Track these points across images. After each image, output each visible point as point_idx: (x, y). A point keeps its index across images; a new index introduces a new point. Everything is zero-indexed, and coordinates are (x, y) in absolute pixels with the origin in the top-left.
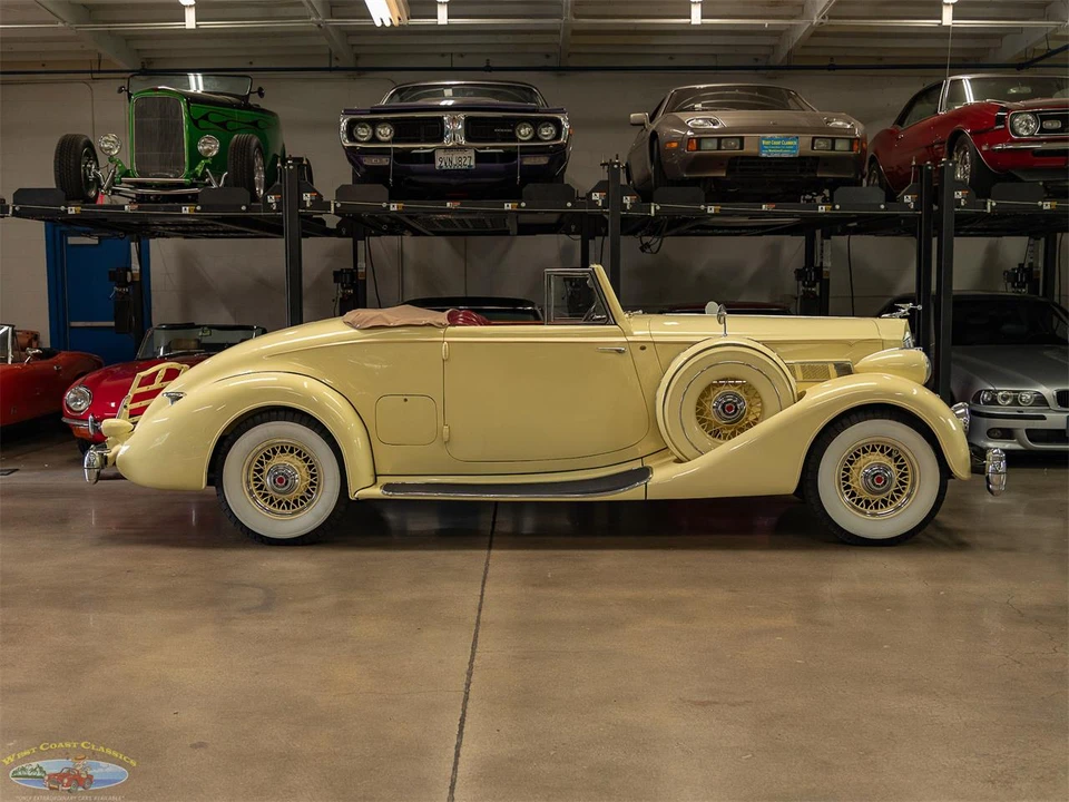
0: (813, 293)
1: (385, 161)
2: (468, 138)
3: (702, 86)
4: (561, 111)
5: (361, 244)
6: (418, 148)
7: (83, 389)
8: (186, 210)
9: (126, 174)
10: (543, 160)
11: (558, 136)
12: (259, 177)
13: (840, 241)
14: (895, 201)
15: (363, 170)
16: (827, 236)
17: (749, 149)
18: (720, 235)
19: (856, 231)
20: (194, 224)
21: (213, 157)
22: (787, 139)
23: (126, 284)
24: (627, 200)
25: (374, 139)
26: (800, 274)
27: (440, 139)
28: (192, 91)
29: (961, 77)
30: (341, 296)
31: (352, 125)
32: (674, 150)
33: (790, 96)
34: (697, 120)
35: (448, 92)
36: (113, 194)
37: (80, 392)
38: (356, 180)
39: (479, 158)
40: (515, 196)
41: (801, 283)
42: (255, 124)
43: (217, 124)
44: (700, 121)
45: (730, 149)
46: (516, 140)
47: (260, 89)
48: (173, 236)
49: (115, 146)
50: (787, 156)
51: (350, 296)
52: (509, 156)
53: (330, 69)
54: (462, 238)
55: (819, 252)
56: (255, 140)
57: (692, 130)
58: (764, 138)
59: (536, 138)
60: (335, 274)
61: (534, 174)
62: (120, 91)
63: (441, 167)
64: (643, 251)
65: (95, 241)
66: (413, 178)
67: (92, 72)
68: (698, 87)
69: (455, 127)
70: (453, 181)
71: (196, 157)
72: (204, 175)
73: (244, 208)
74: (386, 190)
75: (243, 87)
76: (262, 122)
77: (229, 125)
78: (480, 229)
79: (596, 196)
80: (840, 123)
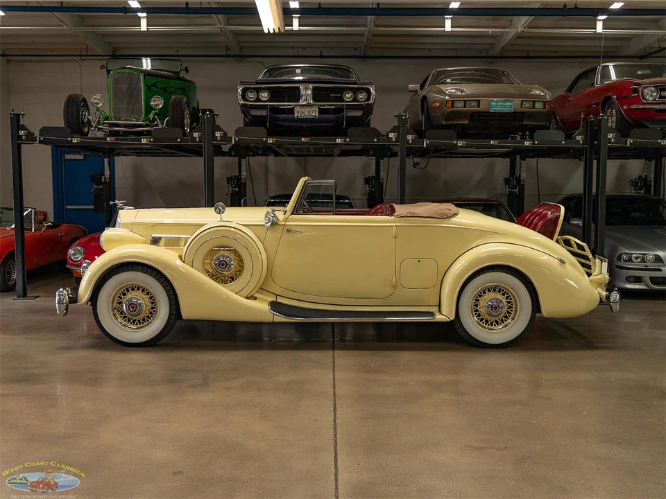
0: (515, 193)
1: (264, 113)
2: (314, 99)
3: (451, 69)
4: (370, 84)
5: (243, 161)
6: (285, 105)
7: (79, 248)
8: (144, 141)
9: (107, 118)
10: (359, 113)
11: (368, 99)
12: (187, 121)
13: (532, 161)
14: (571, 139)
15: (250, 117)
16: (523, 158)
17: (483, 107)
18: (460, 157)
19: (543, 156)
20: (147, 149)
21: (160, 109)
22: (506, 101)
23: (101, 183)
24: (410, 138)
25: (258, 100)
26: (507, 181)
27: (298, 100)
28: (144, 68)
29: (608, 64)
30: (231, 192)
31: (244, 91)
32: (438, 108)
33: (505, 75)
34: (450, 89)
35: (298, 71)
36: (98, 130)
37: (78, 250)
38: (246, 124)
39: (321, 111)
40: (343, 134)
41: (507, 186)
42: (183, 89)
43: (162, 89)
44: (453, 91)
45: (472, 107)
46: (343, 101)
47: (186, 68)
48: (130, 155)
49: (100, 102)
50: (506, 111)
51: (236, 192)
52: (339, 110)
53: (226, 56)
54: (303, 158)
55: (518, 168)
56: (185, 99)
57: (449, 95)
58: (492, 101)
59: (355, 100)
60: (228, 179)
61: (353, 122)
62: (102, 68)
63: (298, 116)
64: (415, 167)
65: (81, 157)
66: (280, 123)
67: (81, 56)
68: (448, 69)
69: (307, 92)
70: (304, 125)
71: (149, 109)
72: (154, 120)
73: (179, 140)
74: (266, 131)
75: (175, 66)
76: (187, 88)
77: (168, 90)
78: (318, 153)
79: (392, 135)
80: (538, 92)
